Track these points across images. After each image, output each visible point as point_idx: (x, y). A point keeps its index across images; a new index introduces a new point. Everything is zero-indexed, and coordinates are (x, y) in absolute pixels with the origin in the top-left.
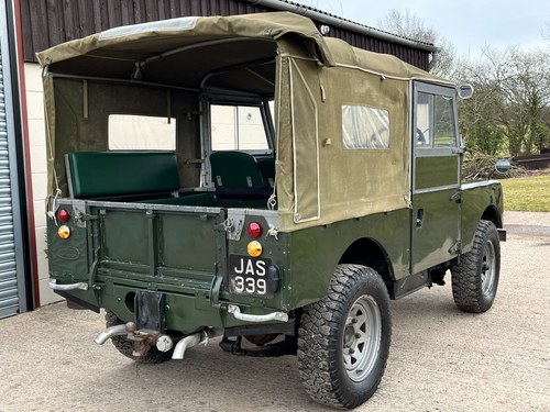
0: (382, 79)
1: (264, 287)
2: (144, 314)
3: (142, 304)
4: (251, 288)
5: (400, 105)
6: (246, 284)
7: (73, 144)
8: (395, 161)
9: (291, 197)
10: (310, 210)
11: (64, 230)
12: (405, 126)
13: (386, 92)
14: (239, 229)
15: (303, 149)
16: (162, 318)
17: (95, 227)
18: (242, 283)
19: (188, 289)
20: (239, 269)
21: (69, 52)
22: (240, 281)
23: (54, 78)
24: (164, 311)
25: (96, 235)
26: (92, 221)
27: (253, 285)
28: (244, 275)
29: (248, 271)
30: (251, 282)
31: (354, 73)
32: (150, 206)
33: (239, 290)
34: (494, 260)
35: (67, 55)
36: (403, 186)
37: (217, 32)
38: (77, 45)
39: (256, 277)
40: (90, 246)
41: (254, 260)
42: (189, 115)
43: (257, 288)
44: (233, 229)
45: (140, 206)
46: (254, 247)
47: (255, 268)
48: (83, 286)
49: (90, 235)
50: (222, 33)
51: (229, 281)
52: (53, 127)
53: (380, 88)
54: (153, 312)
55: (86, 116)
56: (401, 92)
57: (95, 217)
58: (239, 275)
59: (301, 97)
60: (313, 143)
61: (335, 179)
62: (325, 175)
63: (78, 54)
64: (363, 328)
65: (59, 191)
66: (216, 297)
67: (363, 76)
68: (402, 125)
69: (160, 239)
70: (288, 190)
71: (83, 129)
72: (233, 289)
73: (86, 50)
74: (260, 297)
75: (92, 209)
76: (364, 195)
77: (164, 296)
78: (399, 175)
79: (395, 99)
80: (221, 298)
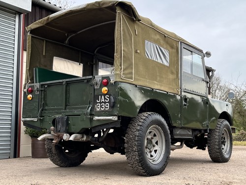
0: (165, 37)
1: (108, 106)
2: (59, 127)
3: (59, 122)
4: (103, 108)
5: (174, 51)
6: (101, 106)
7: (38, 65)
8: (172, 73)
9: (120, 67)
10: (129, 76)
11: (30, 96)
12: (177, 60)
13: (167, 43)
14: (99, 83)
15: (126, 50)
16: (66, 128)
17: (43, 93)
18: (99, 106)
19: (78, 113)
20: (98, 100)
21: (38, 24)
22: (99, 105)
23: (32, 37)
24: (68, 124)
25: (43, 97)
26: (42, 91)
27: (104, 106)
28: (100, 103)
29: (102, 100)
30: (103, 105)
31: (151, 29)
32: (65, 80)
33: (98, 110)
34: (229, 140)
35: (37, 26)
36: (176, 85)
37: (95, 7)
38: (42, 21)
39: (105, 103)
40: (40, 102)
41: (105, 95)
42: (89, 63)
43: (106, 107)
44: (97, 84)
45: (61, 81)
46: (105, 89)
47: (105, 99)
48: (36, 120)
49: (40, 97)
50: (96, 7)
51: (94, 106)
52: (30, 56)
53: (165, 40)
54: (63, 125)
55: (44, 54)
56: (175, 45)
57: (43, 89)
58: (99, 103)
59: (126, 30)
60: (131, 49)
61: (141, 68)
62: (136, 64)
63: (42, 25)
64: (157, 143)
65: (30, 81)
66: (89, 114)
67: (156, 32)
68: (176, 59)
69: (68, 95)
70: (119, 64)
71: (42, 60)
72: (96, 109)
73: (45, 23)
74: (107, 111)
75: (42, 86)
76: (156, 80)
77: (68, 118)
78: (174, 79)
79: (172, 47)
80: (91, 115)
